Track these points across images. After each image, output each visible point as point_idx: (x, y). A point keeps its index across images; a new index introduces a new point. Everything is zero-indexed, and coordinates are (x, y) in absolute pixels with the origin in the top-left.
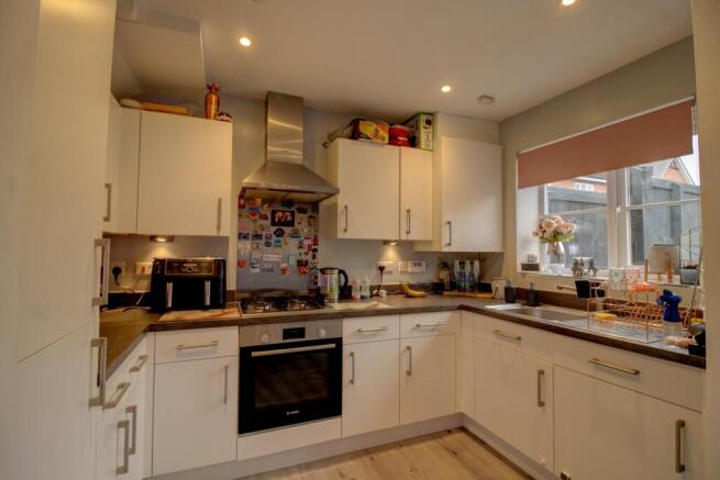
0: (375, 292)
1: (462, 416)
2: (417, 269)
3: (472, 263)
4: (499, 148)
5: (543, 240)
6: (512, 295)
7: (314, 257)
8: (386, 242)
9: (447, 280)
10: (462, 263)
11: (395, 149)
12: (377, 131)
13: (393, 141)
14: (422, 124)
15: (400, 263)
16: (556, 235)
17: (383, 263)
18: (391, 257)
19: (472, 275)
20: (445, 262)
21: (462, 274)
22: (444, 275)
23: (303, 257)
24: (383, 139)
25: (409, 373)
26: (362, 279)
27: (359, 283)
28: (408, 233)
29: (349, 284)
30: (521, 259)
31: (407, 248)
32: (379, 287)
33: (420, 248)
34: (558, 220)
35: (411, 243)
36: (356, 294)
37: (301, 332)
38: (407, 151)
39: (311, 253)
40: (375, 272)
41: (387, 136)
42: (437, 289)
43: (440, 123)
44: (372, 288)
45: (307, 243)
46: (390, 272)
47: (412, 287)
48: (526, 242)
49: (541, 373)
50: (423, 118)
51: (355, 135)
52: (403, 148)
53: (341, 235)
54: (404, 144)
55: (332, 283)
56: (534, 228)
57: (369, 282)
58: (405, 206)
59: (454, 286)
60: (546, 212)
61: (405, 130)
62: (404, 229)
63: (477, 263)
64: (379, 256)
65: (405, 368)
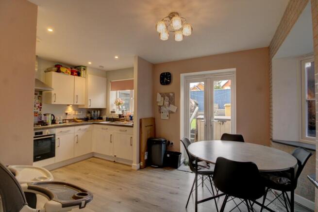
0: (64, 121)
1: (93, 153)
2: (79, 114)
3: (97, 112)
4: (106, 79)
5: (117, 105)
6: (108, 119)
7: (40, 110)
8: (68, 105)
9: (89, 117)
10: (94, 112)
11: (73, 76)
12: (67, 71)
13: (72, 74)
14: (82, 69)
15: (73, 112)
16: (119, 104)
17: (67, 112)
18: (70, 110)
19: (97, 115)
20: (89, 111)
21: (94, 115)
22: (89, 115)
23: (36, 111)
24: (69, 73)
25: (77, 142)
26: (59, 117)
27: (58, 119)
28: (77, 102)
29: (55, 119)
30: (111, 110)
31: (76, 107)
32: (66, 120)
33: (80, 107)
34: (120, 100)
35: (78, 105)
36: (57, 122)
37: (41, 133)
38: (77, 77)
39: (39, 109)
40: (64, 115)
41: (70, 73)
42: (86, 119)
43: (88, 70)
44: (63, 120)
45: (37, 105)
46: (70, 115)
47: (78, 119)
48: (112, 105)
49: (111, 135)
50: (83, 68)
51: (58, 71)
52: (76, 76)
53: (53, 103)
54: (76, 75)
55: (49, 119)
56: (114, 101)
57: (62, 118)
58: (75, 95)
59: (92, 118)
60: (118, 98)
61: (76, 71)
62: (75, 101)
63: (99, 112)
64: (66, 109)
65: (76, 141)
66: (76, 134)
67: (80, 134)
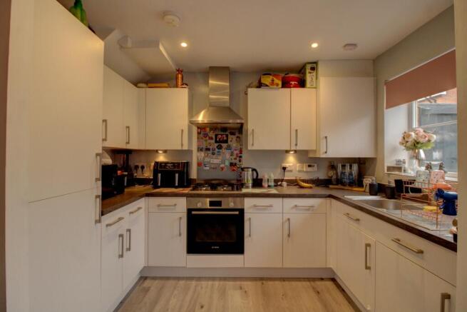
0: (277, 183)
1: (331, 270)
2: (310, 169)
3: (351, 166)
5: (408, 148)
7: (240, 161)
8: (287, 152)
9: (334, 177)
10: (344, 166)
11: (287, 90)
12: (273, 81)
13: (286, 84)
14: (308, 71)
15: (298, 165)
16: (416, 145)
17: (285, 165)
18: (291, 161)
19: (351, 174)
20: (332, 164)
21: (343, 173)
22: (331, 173)
23: (234, 161)
24: (277, 85)
25: (289, 235)
26: (269, 174)
27: (266, 177)
28: (296, 145)
29: (259, 177)
30: (389, 161)
31: (303, 155)
32: (282, 180)
33: (311, 155)
34: (418, 131)
35: (306, 152)
36: (265, 184)
37: (219, 203)
38: (296, 92)
39: (238, 159)
40: (280, 171)
41: (280, 83)
42: (325, 183)
43: (321, 68)
44: (276, 181)
45: (235, 152)
46: (291, 171)
47: (304, 181)
48: (394, 150)
49: (368, 245)
50: (308, 67)
51: (260, 85)
52: (294, 90)
53: (250, 148)
54: (295, 86)
55: (248, 177)
56: (400, 139)
57: (273, 177)
58: (294, 127)
59: (339, 182)
61: (294, 76)
62: (293, 143)
63: (355, 167)
64: (283, 160)
65: (286, 232)
66: (286, 217)
67: (296, 218)
